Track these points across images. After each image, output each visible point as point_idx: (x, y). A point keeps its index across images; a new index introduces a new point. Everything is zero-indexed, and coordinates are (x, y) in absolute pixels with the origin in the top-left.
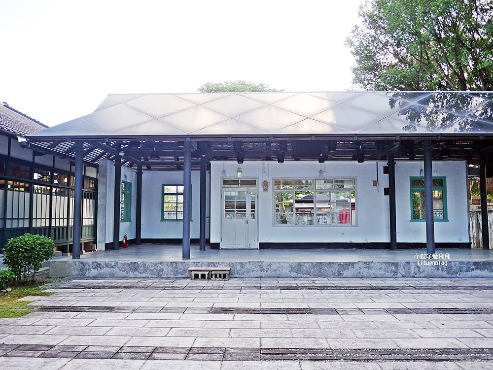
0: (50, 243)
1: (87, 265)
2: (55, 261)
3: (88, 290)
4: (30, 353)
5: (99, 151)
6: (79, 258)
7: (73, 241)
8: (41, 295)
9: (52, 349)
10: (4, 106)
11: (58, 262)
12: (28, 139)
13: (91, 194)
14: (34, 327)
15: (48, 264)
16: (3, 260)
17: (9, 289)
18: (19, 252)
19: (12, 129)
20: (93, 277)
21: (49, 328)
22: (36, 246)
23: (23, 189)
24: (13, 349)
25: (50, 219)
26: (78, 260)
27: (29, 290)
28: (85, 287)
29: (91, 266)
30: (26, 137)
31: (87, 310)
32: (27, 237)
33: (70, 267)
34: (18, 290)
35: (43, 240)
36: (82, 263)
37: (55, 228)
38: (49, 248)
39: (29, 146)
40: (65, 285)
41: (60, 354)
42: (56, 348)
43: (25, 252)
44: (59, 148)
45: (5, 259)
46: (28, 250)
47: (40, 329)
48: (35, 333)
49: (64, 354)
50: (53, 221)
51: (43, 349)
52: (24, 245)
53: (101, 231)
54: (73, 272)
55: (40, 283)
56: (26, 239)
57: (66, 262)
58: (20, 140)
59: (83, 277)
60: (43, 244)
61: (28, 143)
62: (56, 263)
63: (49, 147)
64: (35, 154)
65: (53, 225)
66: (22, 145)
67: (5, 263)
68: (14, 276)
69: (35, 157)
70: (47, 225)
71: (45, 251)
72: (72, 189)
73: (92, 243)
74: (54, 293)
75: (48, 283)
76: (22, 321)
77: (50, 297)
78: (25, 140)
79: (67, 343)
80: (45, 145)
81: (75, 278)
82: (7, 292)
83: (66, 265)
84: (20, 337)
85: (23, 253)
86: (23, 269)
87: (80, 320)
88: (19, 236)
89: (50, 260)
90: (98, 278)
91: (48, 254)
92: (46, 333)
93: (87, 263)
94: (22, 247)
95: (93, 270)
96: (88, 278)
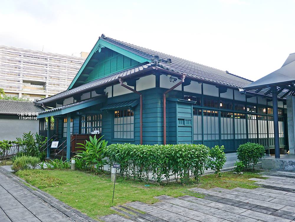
0: (262, 148)
1: (286, 163)
2: (265, 159)
3: (289, 179)
4: (265, 211)
5: (285, 91)
6: (280, 158)
7: (275, 147)
8: (260, 178)
9: (277, 212)
10: (226, 73)
11: (267, 159)
12: (245, 89)
13: (281, 118)
14: (262, 196)
15: (261, 160)
16: (237, 156)
17: (242, 173)
18: (245, 153)
19: (235, 85)
20: (290, 171)
21: (271, 199)
22: (254, 149)
23: (239, 117)
24: (254, 207)
25: (258, 134)
26: (279, 159)
27: (253, 174)
28: (287, 176)
29: (288, 164)
30: (243, 88)
31: (292, 191)
32: (249, 144)
33: (274, 163)
34: (247, 174)
35: (258, 146)
36: (282, 161)
37: (261, 139)
38: (262, 151)
39: (245, 93)
40: (273, 173)
41: (283, 216)
42: (279, 211)
43: (248, 153)
44: (262, 92)
45: (238, 156)
46: (250, 151)
47: (266, 198)
48: (264, 200)
49: (285, 216)
50: (259, 135)
51: (271, 210)
52: (248, 149)
53: (291, 141)
54: (276, 166)
55: (258, 171)
56: (249, 146)
57: (272, 160)
58: (241, 90)
59: (283, 170)
60: (258, 149)
61: (244, 91)
62: (265, 160)
63: (256, 92)
64: (247, 97)
65: (259, 137)
66: (242, 93)
67: (238, 158)
68: (244, 166)
69: (247, 99)
70: (256, 137)
71: (260, 153)
72: (269, 116)
73: (283, 149)
74: (268, 178)
75: (262, 171)
76: (254, 191)
77: (266, 180)
78: (243, 90)
79: (285, 209)
80: (253, 91)
81: (278, 170)
82: (241, 174)
83: (272, 162)
84: (255, 201)
85: (247, 153)
86: (248, 162)
87: (289, 197)
88: (244, 144)
89: (262, 158)
90: (294, 172)
91: (261, 154)
92: (271, 201)
93: (285, 162)
94: (247, 150)
95: (290, 166)
96: (287, 171)
